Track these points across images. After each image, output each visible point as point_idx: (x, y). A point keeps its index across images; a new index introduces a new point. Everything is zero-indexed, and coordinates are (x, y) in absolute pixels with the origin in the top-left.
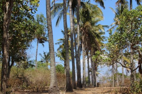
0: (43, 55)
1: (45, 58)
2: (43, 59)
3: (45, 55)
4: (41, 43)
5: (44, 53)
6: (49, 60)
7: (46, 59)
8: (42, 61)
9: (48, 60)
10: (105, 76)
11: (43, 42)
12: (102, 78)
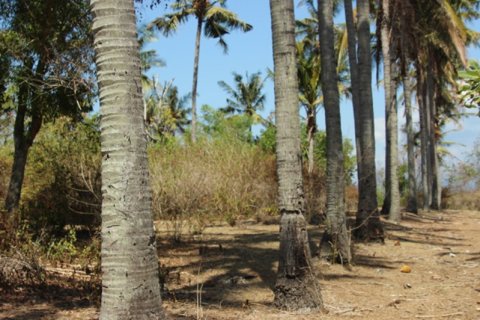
0: (234, 86)
1: (241, 97)
2: (234, 100)
3: (241, 86)
4: (216, 36)
5: (238, 78)
6: (257, 104)
7: (244, 98)
8: (230, 110)
9: (253, 105)
10: (471, 161)
11: (223, 32)
12: (459, 170)
